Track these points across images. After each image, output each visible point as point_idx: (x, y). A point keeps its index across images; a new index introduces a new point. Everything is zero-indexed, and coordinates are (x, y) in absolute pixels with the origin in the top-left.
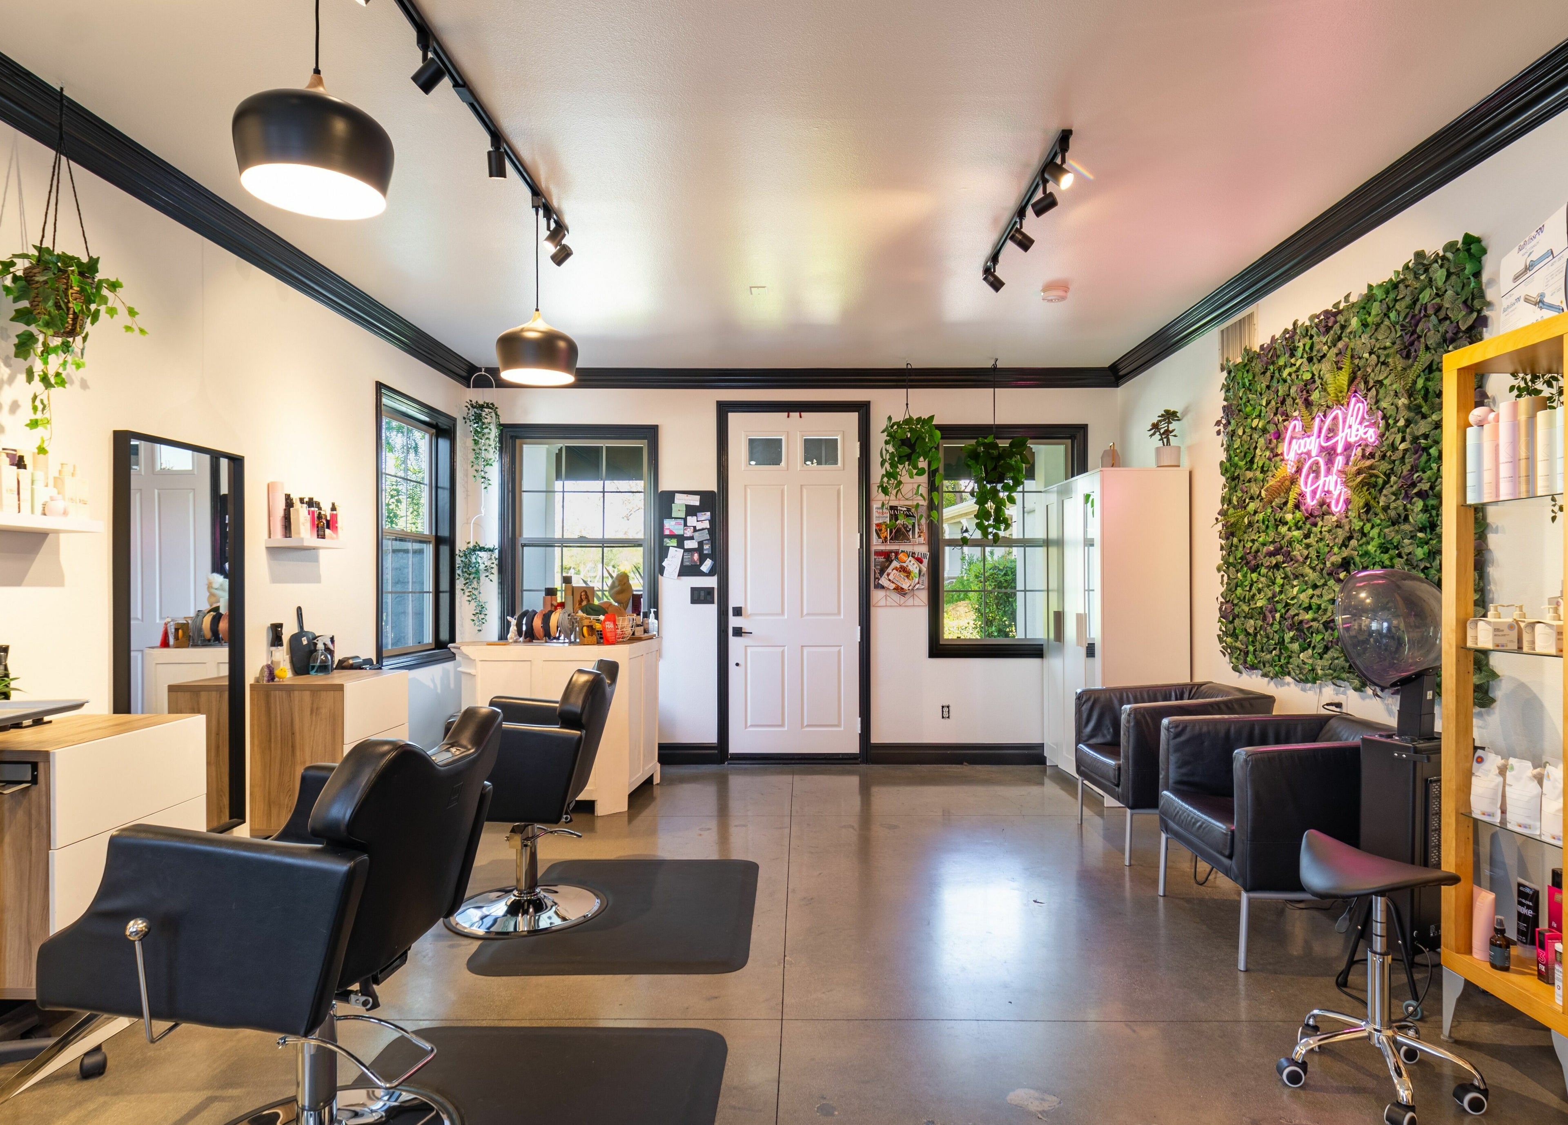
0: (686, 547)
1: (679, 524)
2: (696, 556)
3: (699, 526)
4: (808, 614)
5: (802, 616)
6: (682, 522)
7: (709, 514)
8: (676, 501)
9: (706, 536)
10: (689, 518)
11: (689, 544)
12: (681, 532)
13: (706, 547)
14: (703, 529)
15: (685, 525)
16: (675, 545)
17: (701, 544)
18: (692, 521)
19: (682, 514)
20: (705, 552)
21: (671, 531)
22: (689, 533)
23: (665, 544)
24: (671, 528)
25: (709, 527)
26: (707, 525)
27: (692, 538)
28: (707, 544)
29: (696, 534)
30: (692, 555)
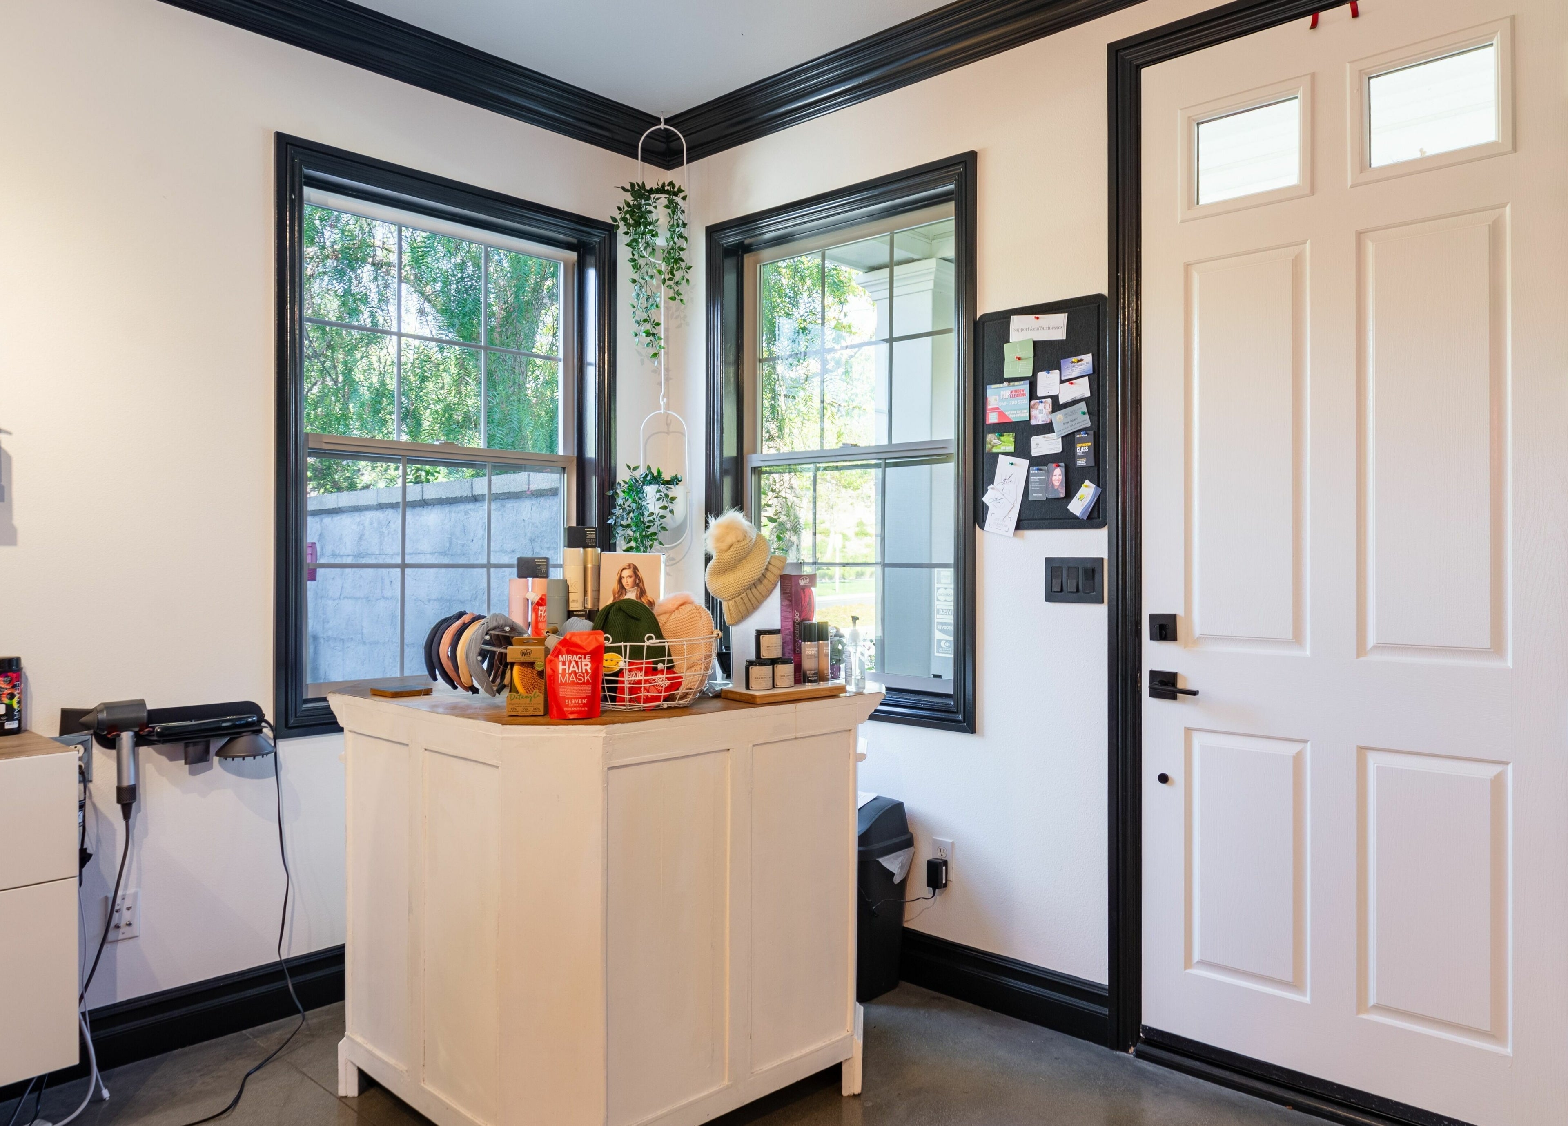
0: (1035, 452)
1: (1020, 394)
2: (1058, 475)
3: (1066, 394)
4: (1380, 647)
5: (1361, 649)
6: (1025, 387)
7: (1088, 358)
8: (1014, 336)
9: (1081, 419)
10: (1042, 376)
11: (1042, 445)
12: (1022, 416)
13: (1082, 449)
14: (1075, 402)
15: (1033, 395)
16: (1011, 448)
17: (1069, 440)
18: (1048, 382)
19: (1026, 370)
20: (1081, 463)
21: (1001, 414)
22: (1041, 414)
23: (988, 446)
24: (1002, 406)
25: (1088, 394)
26: (1083, 389)
27: (1047, 428)
28: (1082, 441)
29: (1058, 419)
30: (1049, 474)
